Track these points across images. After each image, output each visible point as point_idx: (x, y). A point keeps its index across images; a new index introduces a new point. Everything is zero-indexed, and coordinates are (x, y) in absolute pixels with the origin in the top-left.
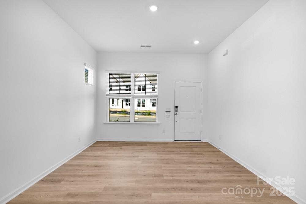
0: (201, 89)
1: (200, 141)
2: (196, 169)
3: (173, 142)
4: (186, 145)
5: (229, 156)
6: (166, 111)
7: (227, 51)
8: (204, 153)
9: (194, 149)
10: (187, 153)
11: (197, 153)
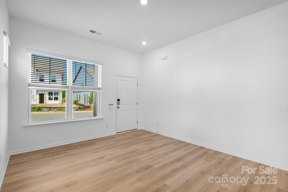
0: (137, 84)
1: (137, 129)
2: (163, 152)
3: (116, 135)
4: (131, 135)
5: (168, 136)
6: (109, 105)
7: (166, 56)
8: (152, 138)
9: (141, 137)
10: (140, 141)
11: (147, 139)
